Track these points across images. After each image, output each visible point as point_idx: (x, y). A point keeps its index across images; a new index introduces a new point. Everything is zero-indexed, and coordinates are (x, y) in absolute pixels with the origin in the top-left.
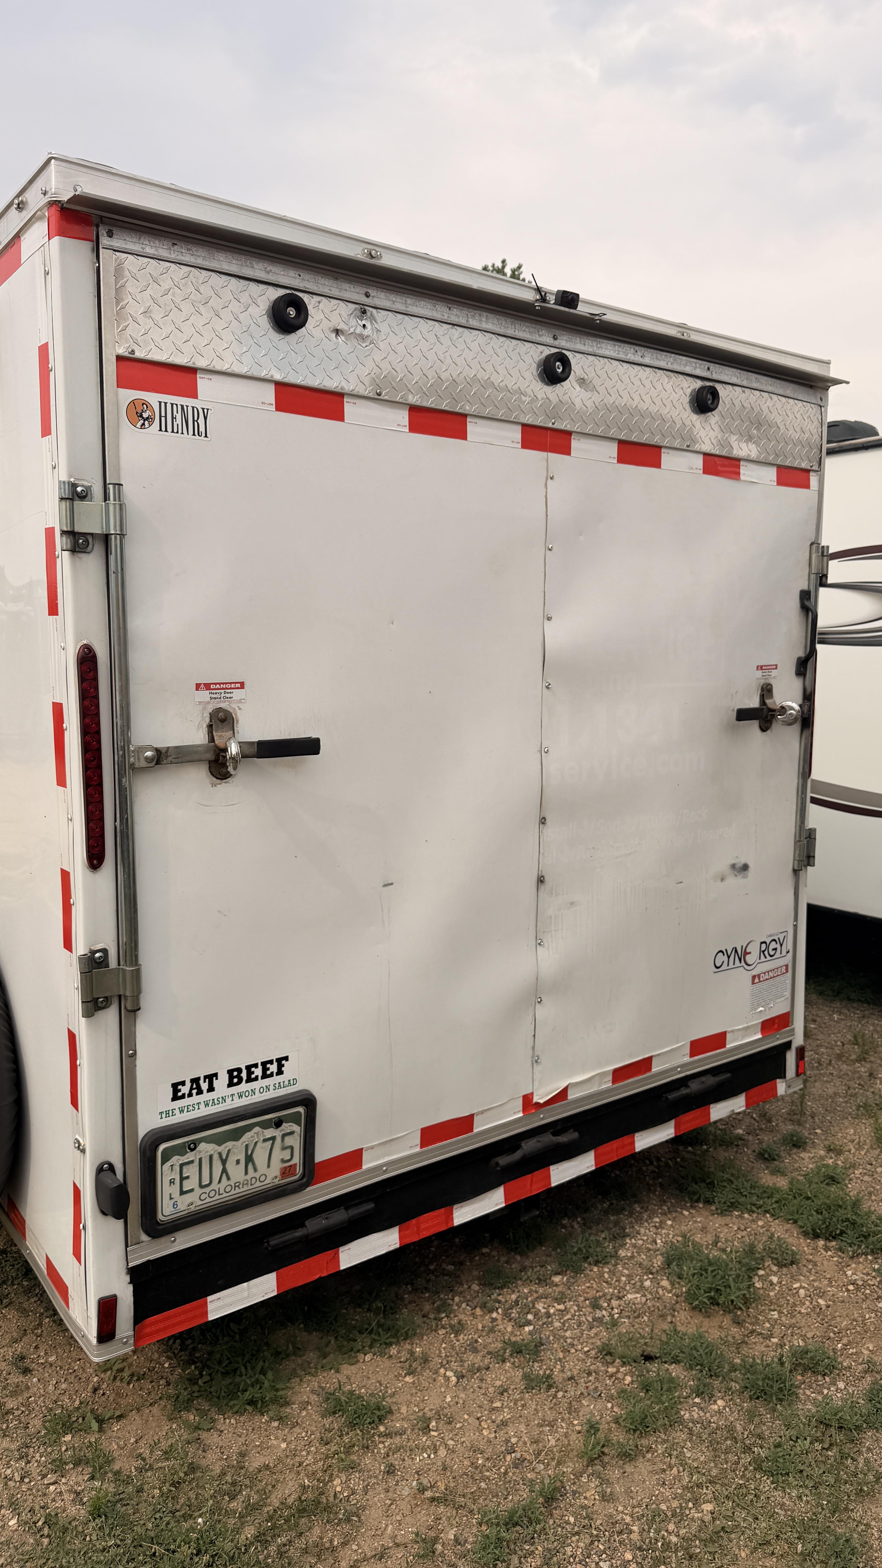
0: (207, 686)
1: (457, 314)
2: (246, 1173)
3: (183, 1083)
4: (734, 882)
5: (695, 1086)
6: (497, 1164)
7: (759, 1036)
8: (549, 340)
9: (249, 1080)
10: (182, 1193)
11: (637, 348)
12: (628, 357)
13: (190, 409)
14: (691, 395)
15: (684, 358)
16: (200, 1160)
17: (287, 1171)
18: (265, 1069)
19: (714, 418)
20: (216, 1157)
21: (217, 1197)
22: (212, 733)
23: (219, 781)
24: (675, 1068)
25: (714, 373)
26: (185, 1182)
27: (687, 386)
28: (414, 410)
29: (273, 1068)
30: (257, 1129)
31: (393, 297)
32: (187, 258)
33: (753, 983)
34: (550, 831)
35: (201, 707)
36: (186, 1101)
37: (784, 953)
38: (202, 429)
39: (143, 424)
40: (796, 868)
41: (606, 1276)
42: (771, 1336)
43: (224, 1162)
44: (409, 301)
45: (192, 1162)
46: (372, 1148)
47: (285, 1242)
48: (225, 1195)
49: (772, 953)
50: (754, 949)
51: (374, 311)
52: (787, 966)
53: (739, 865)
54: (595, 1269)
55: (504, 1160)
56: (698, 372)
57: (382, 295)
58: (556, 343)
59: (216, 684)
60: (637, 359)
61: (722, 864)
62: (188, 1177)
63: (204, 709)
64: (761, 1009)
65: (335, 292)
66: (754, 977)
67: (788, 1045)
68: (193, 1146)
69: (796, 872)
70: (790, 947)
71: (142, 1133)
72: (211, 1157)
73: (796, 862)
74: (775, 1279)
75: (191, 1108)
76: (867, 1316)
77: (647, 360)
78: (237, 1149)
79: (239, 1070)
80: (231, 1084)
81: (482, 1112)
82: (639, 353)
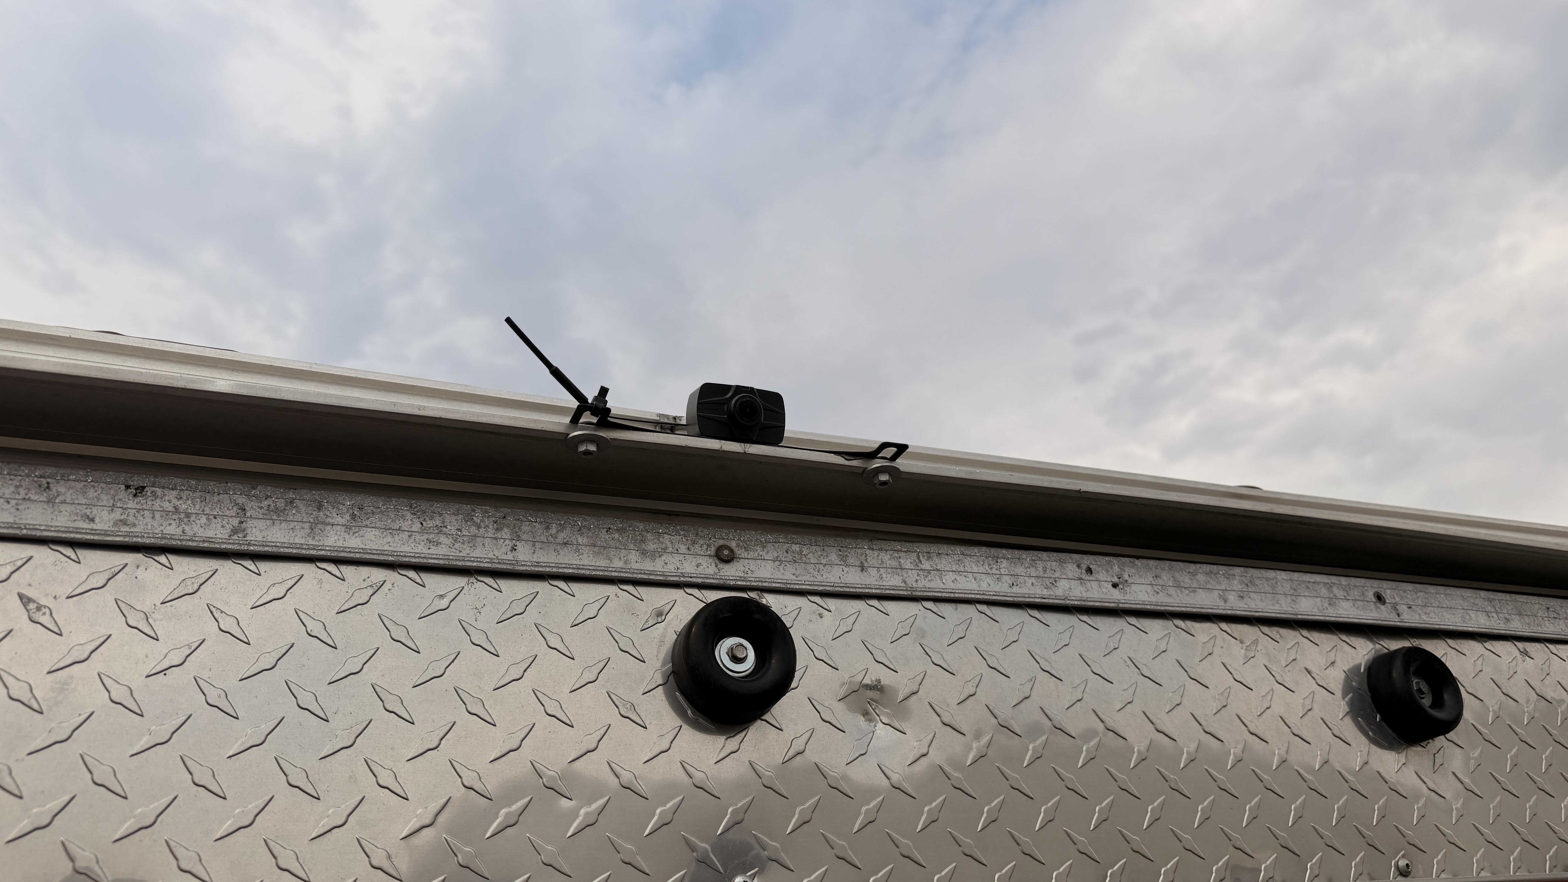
12: (1059, 592)
14: (1348, 688)
19: (1459, 752)
25: (1402, 608)
27: (1323, 662)
56: (1348, 613)
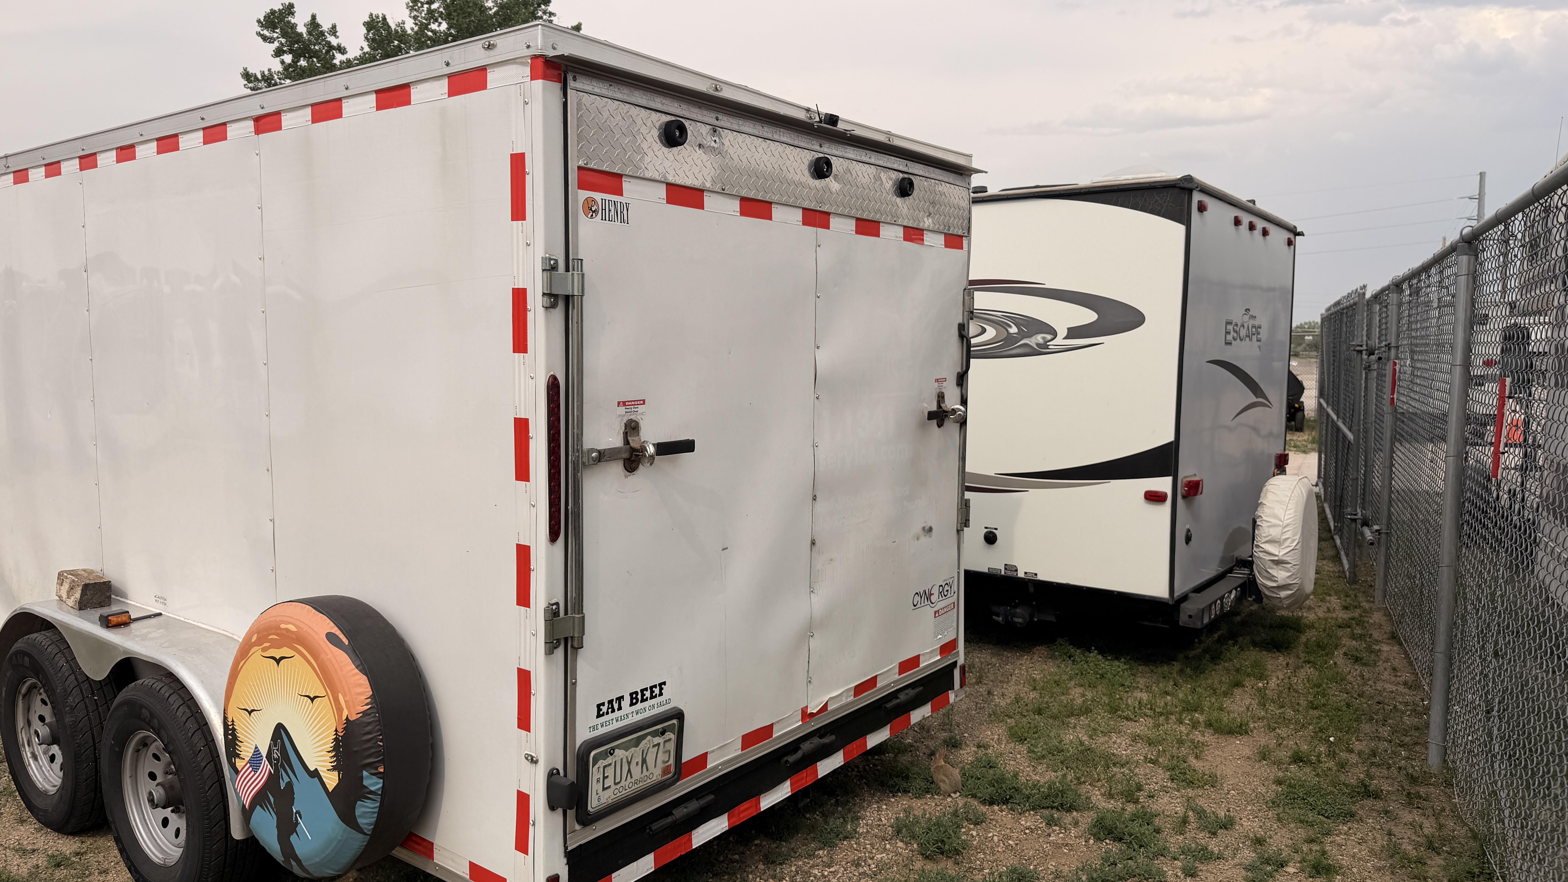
0: (624, 403)
1: (767, 131)
2: (642, 773)
3: (603, 704)
4: (924, 540)
5: (902, 697)
6: (787, 761)
7: (939, 657)
8: (817, 148)
9: (643, 701)
10: (604, 789)
11: (867, 152)
12: (862, 159)
13: (619, 203)
14: (897, 184)
15: (893, 158)
16: (615, 762)
17: (665, 771)
18: (652, 692)
19: (909, 200)
20: (625, 760)
21: (624, 792)
22: (627, 438)
23: (629, 474)
24: (890, 684)
25: (910, 168)
26: (606, 780)
27: (894, 178)
28: (744, 200)
29: (657, 691)
30: (649, 737)
31: (731, 120)
32: (618, 95)
33: (935, 617)
34: (820, 506)
35: (620, 419)
36: (605, 718)
37: (952, 594)
38: (626, 218)
39: (592, 215)
40: (959, 529)
41: (855, 846)
42: (983, 869)
43: (629, 763)
44: (740, 122)
45: (610, 765)
46: (713, 751)
47: (664, 825)
48: (629, 790)
49: (946, 594)
50: (935, 591)
51: (720, 129)
52: (954, 603)
53: (927, 528)
54: (845, 843)
55: (791, 759)
56: (901, 168)
57: (725, 118)
58: (822, 150)
59: (629, 401)
60: (866, 159)
61: (917, 528)
62: (607, 777)
63: (622, 420)
64: (940, 636)
65: (700, 118)
66: (935, 612)
67: (955, 664)
68: (611, 752)
69: (958, 531)
70: (956, 590)
71: (578, 743)
72: (622, 759)
73: (959, 525)
74: (974, 833)
75: (608, 723)
76: (1045, 846)
77: (872, 161)
78: (636, 753)
79: (636, 693)
80: (632, 704)
81: (778, 722)
82: (868, 156)
